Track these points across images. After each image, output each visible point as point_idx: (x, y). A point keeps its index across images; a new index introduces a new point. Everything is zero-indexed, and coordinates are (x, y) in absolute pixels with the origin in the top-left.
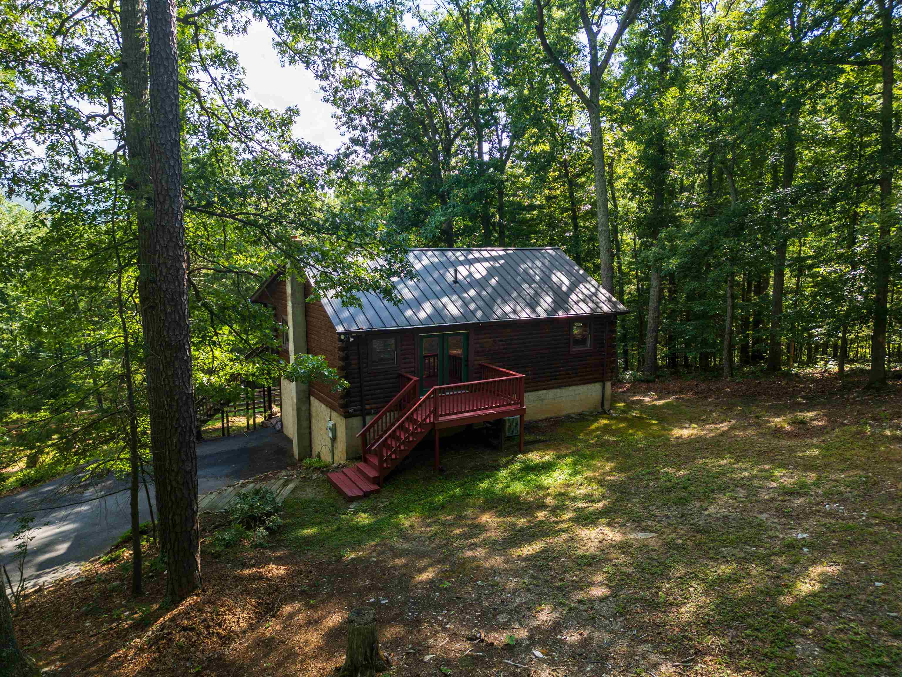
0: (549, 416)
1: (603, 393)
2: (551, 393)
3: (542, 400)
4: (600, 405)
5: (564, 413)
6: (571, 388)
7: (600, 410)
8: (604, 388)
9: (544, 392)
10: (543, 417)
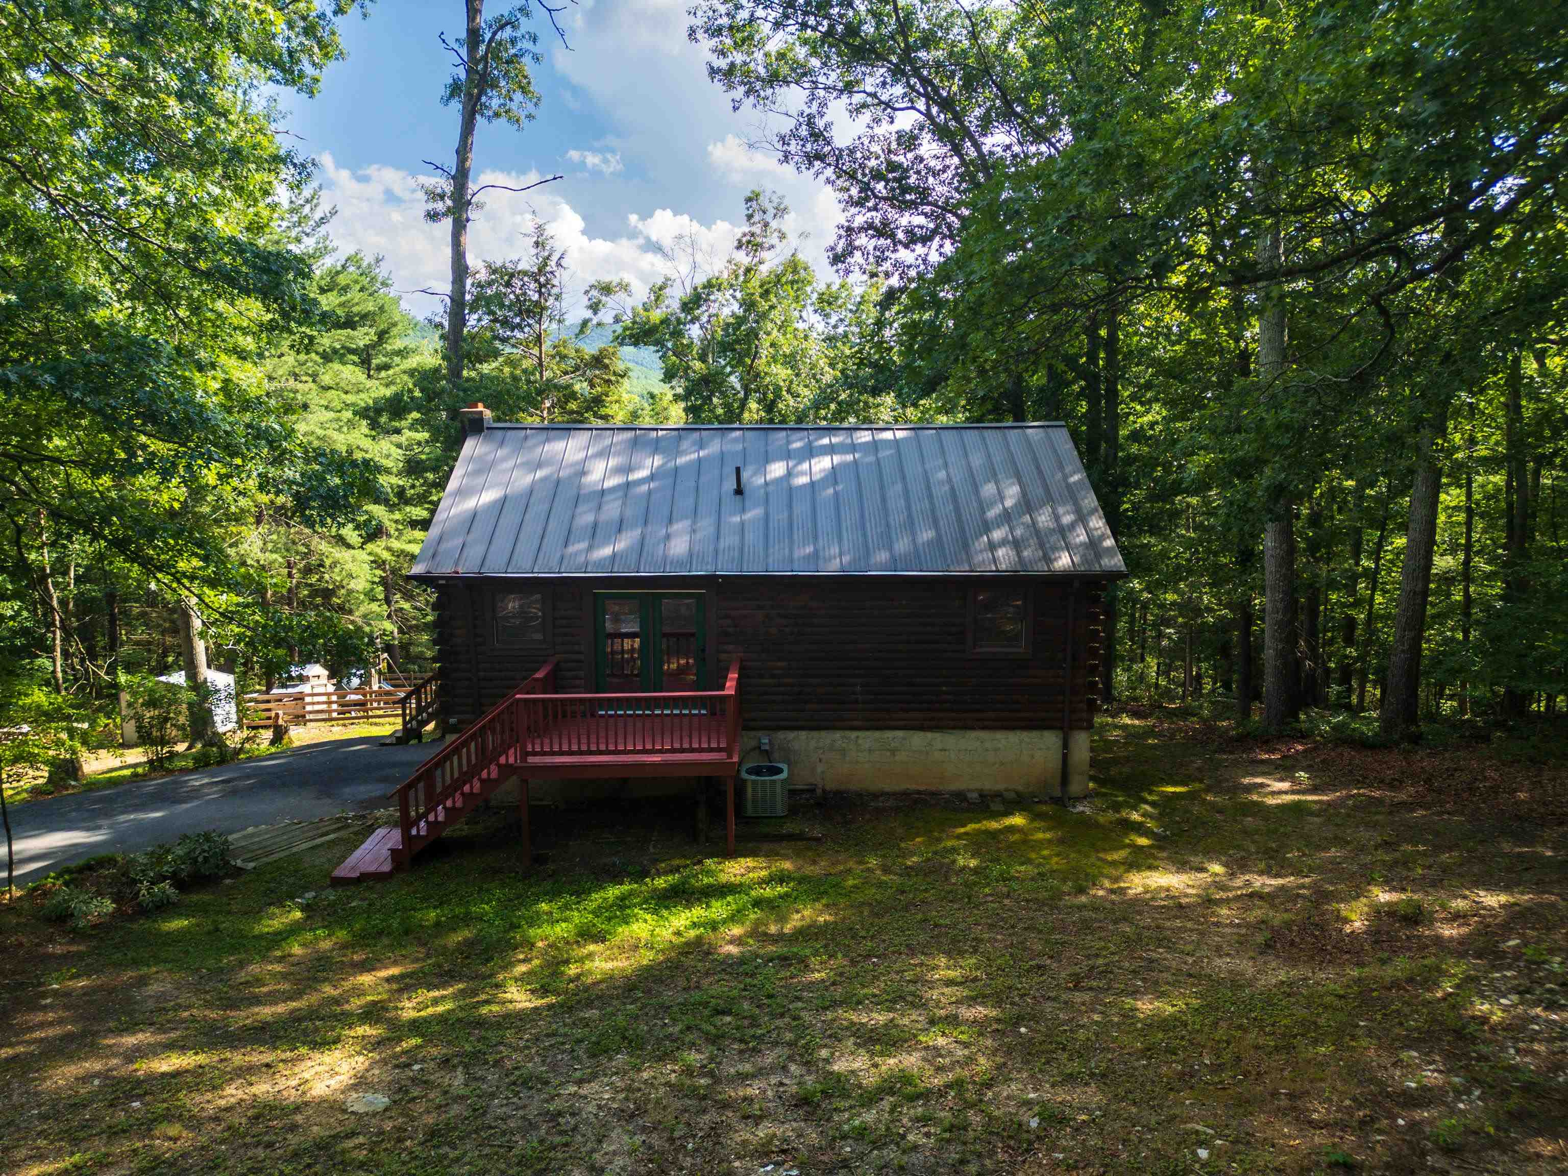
0: (913, 787)
1: (1065, 758)
2: (918, 739)
3: (893, 752)
4: (1058, 780)
5: (955, 786)
6: (973, 734)
7: (1058, 793)
8: (1065, 745)
9: (900, 734)
10: (897, 788)
